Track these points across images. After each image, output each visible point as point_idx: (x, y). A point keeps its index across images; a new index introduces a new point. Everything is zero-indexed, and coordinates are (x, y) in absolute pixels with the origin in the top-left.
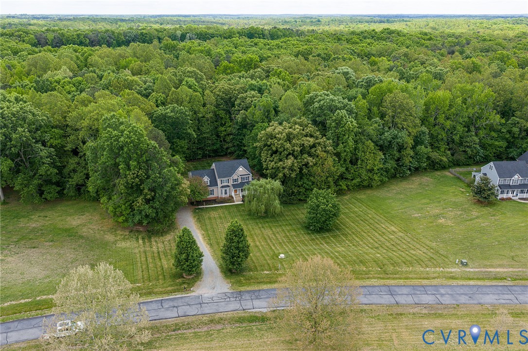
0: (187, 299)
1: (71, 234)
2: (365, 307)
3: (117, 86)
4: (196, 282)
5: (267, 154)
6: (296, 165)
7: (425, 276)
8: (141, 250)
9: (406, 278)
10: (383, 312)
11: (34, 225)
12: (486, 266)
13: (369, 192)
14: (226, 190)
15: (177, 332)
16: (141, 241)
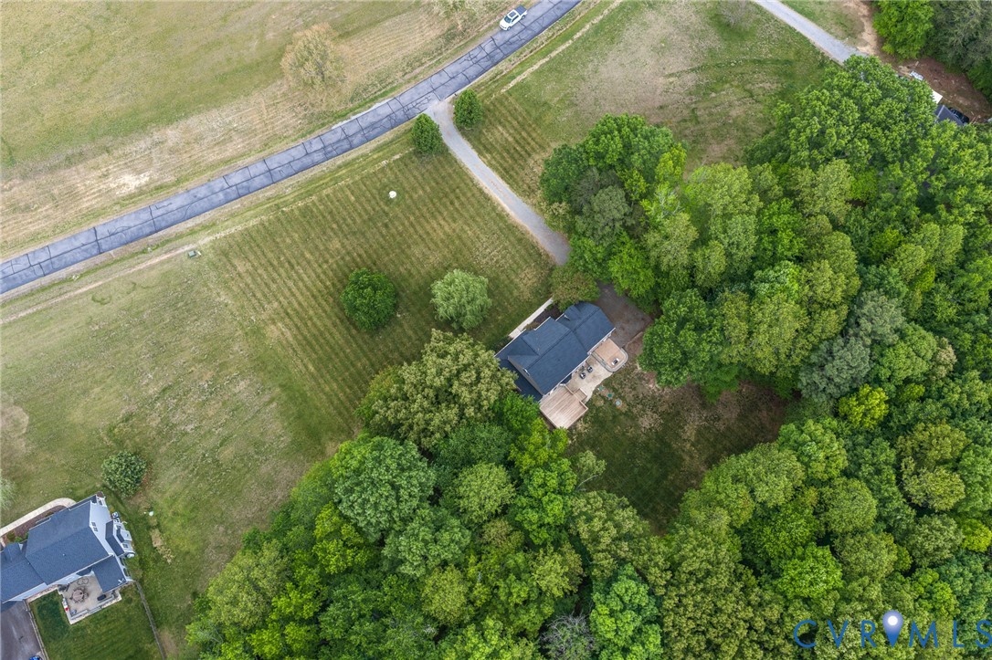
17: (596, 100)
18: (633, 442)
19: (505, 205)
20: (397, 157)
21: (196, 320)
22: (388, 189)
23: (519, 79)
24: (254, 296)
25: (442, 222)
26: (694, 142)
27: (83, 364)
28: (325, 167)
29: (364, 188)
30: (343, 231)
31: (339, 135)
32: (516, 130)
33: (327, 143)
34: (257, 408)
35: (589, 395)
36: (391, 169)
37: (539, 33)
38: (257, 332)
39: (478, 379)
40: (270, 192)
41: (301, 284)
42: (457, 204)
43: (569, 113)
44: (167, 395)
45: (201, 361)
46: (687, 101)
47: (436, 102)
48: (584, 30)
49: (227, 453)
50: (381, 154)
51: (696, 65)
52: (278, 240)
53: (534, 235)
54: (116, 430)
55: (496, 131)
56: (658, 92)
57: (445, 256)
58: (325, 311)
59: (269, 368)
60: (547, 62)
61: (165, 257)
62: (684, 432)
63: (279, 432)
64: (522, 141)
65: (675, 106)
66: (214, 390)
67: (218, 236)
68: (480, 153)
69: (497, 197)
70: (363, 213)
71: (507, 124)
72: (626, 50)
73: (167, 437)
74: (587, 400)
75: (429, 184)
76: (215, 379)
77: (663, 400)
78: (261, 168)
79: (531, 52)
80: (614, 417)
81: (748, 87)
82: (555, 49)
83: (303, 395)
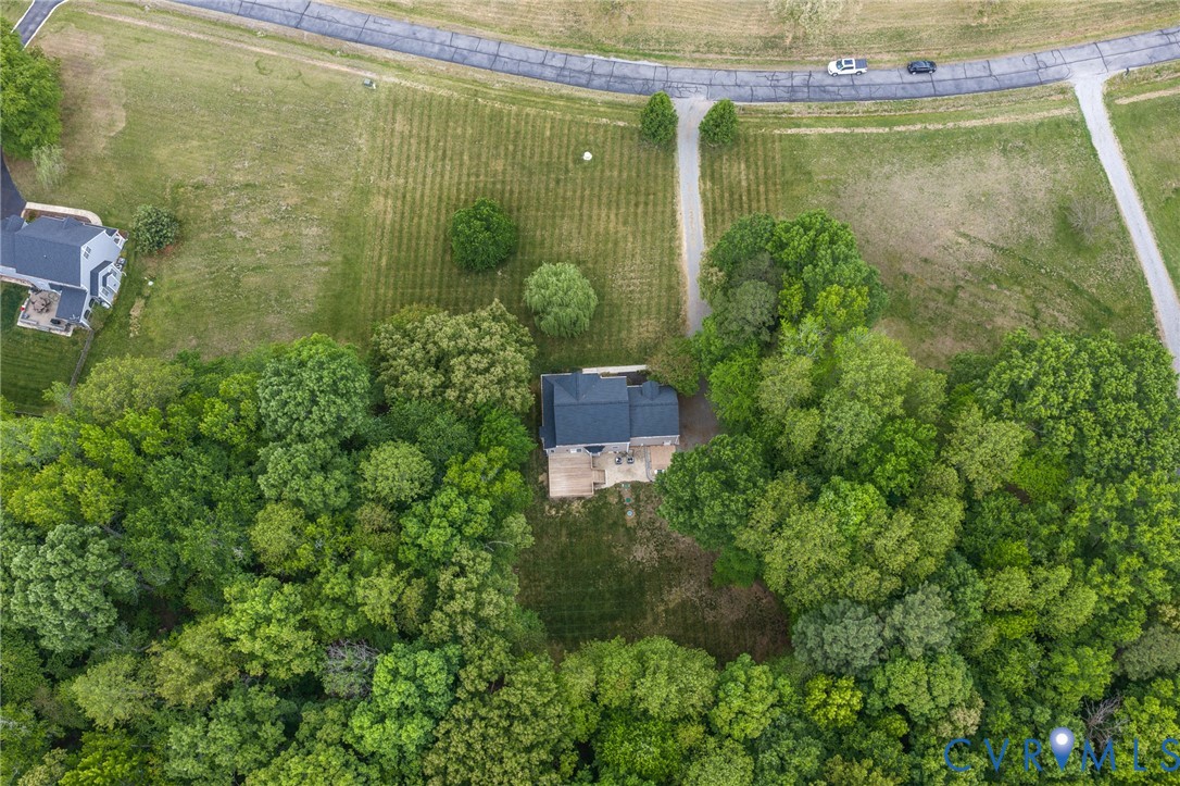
17: (864, 205)
18: (612, 562)
19: (685, 244)
20: (621, 124)
21: (324, 144)
22: (587, 148)
23: (803, 131)
24: (390, 159)
25: (612, 217)
26: (930, 319)
27: (202, 112)
28: (547, 87)
29: (566, 131)
30: (514, 158)
31: (586, 66)
32: (757, 178)
33: (568, 66)
34: (308, 260)
35: (609, 484)
36: (606, 131)
37: (861, 100)
38: (365, 193)
39: (487, 370)
40: (480, 75)
41: (438, 179)
42: (640, 210)
43: (825, 198)
44: (245, 192)
45: (298, 183)
46: (959, 273)
47: (703, 97)
48: (911, 128)
49: (252, 280)
50: (609, 110)
51: (1001, 244)
52: (451, 124)
53: (689, 293)
54: (182, 190)
55: (736, 165)
56: (936, 243)
57: (587, 250)
58: (438, 220)
59: (349, 233)
60: (845, 134)
61: (344, 69)
62: (669, 592)
63: (310, 296)
64: (753, 194)
65: (942, 269)
66: (288, 216)
67: (404, 82)
68: (703, 176)
69: (684, 230)
70: (546, 154)
71: (753, 166)
72: (938, 177)
73: (217, 228)
74: (603, 487)
75: (630, 170)
76: (296, 207)
77: (676, 545)
78: (492, 48)
79: (838, 113)
80: (615, 523)
81: (1040, 305)
82: (864, 126)
83: (357, 280)
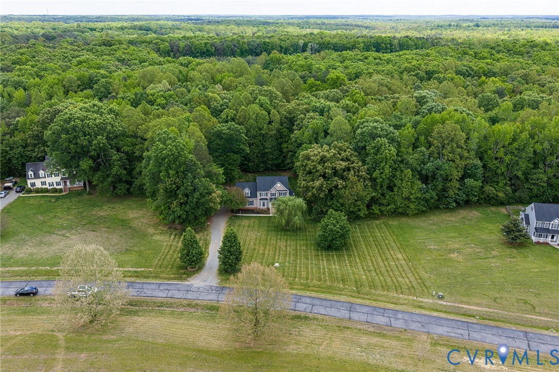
0: (180, 286)
1: (125, 224)
2: (319, 316)
3: (197, 101)
4: (194, 274)
5: (303, 173)
6: (325, 186)
7: (395, 300)
8: (169, 244)
9: (375, 300)
10: (333, 323)
11: (101, 214)
12: (461, 302)
13: (404, 220)
14: (264, 203)
15: (160, 308)
16: (172, 237)
